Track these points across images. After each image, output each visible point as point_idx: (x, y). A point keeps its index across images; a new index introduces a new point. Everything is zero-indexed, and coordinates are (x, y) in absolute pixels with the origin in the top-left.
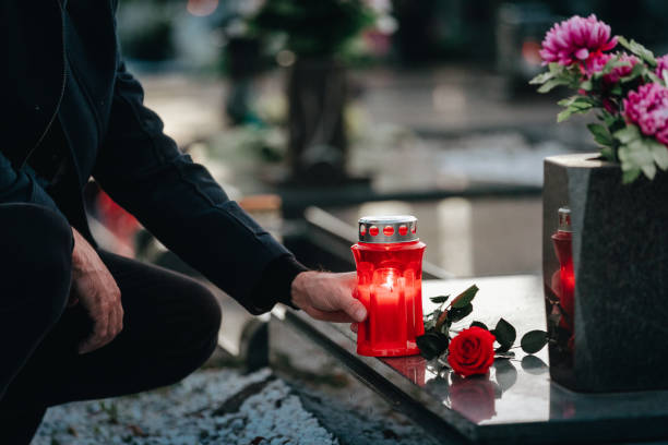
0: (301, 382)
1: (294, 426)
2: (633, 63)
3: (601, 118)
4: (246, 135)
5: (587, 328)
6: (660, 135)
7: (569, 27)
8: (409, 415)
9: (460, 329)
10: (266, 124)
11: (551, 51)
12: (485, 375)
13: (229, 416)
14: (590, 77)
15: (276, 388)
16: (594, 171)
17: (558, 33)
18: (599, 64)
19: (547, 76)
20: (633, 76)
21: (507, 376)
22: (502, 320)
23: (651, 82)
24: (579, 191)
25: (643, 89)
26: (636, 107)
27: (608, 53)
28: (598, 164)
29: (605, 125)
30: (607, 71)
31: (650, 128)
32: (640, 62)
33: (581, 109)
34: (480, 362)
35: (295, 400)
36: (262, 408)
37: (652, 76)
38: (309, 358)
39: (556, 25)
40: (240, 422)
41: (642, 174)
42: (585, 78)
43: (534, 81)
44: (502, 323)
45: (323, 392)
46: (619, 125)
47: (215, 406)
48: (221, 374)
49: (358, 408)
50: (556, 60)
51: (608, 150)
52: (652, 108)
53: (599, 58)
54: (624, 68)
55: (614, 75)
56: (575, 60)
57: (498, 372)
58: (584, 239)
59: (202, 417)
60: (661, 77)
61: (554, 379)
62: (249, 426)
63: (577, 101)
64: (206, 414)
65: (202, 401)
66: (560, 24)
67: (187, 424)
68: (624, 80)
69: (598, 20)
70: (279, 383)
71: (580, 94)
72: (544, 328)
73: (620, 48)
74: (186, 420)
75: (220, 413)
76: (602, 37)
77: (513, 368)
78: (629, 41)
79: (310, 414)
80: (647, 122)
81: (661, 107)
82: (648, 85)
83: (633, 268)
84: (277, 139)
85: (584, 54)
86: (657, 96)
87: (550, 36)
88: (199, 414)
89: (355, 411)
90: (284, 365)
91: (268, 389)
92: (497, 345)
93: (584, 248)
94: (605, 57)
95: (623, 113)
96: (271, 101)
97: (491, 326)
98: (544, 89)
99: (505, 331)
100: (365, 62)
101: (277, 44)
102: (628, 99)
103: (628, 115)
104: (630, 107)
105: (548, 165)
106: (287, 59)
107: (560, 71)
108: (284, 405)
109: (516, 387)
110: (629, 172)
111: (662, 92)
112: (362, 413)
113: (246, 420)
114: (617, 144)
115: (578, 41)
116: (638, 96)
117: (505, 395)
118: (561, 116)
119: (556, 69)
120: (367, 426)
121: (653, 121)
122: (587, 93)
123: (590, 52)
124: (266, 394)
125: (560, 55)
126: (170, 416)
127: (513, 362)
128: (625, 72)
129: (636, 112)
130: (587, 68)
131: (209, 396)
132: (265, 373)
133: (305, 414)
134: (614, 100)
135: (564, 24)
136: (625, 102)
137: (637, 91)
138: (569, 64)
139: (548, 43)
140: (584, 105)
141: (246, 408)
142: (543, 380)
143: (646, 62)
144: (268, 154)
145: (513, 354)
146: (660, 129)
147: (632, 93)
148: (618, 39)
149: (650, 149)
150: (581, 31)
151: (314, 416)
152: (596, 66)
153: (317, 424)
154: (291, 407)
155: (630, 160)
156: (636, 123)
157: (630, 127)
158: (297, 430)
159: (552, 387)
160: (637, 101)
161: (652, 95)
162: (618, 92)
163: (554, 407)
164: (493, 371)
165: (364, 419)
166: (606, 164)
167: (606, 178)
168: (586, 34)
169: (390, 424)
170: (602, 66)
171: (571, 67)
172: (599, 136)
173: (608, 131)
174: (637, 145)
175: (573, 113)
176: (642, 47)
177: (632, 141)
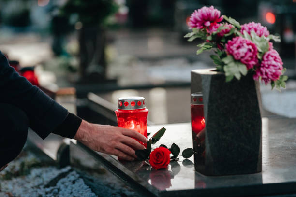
0: (85, 172)
1: (81, 192)
2: (230, 28)
3: (216, 53)
4: (61, 60)
5: (210, 147)
6: (243, 60)
7: (202, 12)
8: (131, 187)
9: (155, 148)
10: (69, 55)
11: (193, 23)
12: (166, 168)
13: (51, 188)
14: (211, 34)
15: (73, 175)
16: (213, 76)
17: (196, 15)
18: (215, 28)
19: (192, 34)
20: (230, 33)
21: (176, 169)
22: (174, 144)
23: (238, 36)
24: (207, 85)
25: (235, 39)
26: (231, 47)
27: (219, 23)
28: (215, 73)
29: (218, 56)
30: (218, 32)
31: (238, 57)
32: (233, 26)
33: (207, 48)
34: (163, 163)
35: (81, 180)
36: (67, 184)
37: (239, 33)
38: (89, 162)
39: (196, 11)
40: (56, 190)
41: (234, 78)
42: (209, 34)
43: (186, 36)
45: (95, 176)
46: (224, 56)
47: (46, 183)
48: (48, 169)
49: (110, 183)
50: (196, 26)
51: (219, 67)
52: (238, 48)
53: (215, 25)
54: (226, 30)
55: (222, 33)
56: (204, 26)
57: (172, 167)
58: (209, 107)
59: (39, 188)
60: (243, 34)
61: (197, 170)
62: (60, 192)
63: (206, 45)
64: (41, 187)
65: (40, 181)
66: (197, 10)
67: (33, 192)
68: (227, 35)
69: (215, 8)
70: (74, 173)
71: (206, 42)
72: (192, 147)
73: (224, 21)
74: (32, 190)
75: (47, 186)
76: (216, 16)
77: (179, 165)
78: (228, 18)
79: (88, 187)
80: (236, 54)
81: (242, 47)
82: (237, 37)
83: (231, 120)
84: (75, 62)
85: (208, 24)
86: (241, 43)
87: (193, 16)
88: (38, 187)
89: (108, 185)
90: (77, 164)
91: (69, 175)
92: (171, 155)
93: (209, 111)
94: (218, 25)
95: (226, 50)
96: (72, 45)
97: (169, 147)
98: (191, 40)
99: (175, 149)
100: (115, 27)
101: (74, 19)
102: (228, 44)
103: (228, 51)
104: (229, 47)
105: (193, 74)
106: (79, 26)
107: (198, 31)
108: (77, 183)
109: (179, 174)
110: (228, 77)
111: (243, 40)
112: (112, 185)
113: (59, 190)
114: (223, 64)
115: (206, 18)
116: (233, 42)
117: (175, 177)
118: (199, 52)
119: (196, 30)
120: (114, 192)
121: (239, 53)
122: (210, 41)
123: (211, 22)
124: (68, 177)
125: (198, 24)
126: (25, 188)
127: (178, 162)
128: (227, 32)
129: (231, 50)
130: (209, 30)
131: (43, 179)
132: (69, 168)
133: (86, 187)
134: (222, 44)
135: (199, 10)
136: (227, 45)
137: (232, 40)
138: (202, 28)
139: (192, 19)
140: (209, 47)
141: (59, 184)
142: (191, 170)
143: (236, 27)
144: (71, 69)
145: (179, 159)
146: (243, 57)
147: (229, 41)
148: (224, 17)
149: (238, 66)
150: (207, 14)
151: (89, 188)
152: (214, 29)
153: (91, 191)
154: (80, 183)
155: (229, 71)
156: (232, 54)
157: (229, 57)
158: (82, 194)
159: (196, 174)
160: (232, 45)
161: (238, 42)
162: (223, 41)
163: (197, 182)
164: (170, 166)
165: (113, 188)
166: (219, 73)
167: (219, 79)
168: (209, 15)
169: (125, 191)
170: (216, 29)
171: (203, 29)
172: (216, 61)
173: (219, 58)
174: (232, 64)
175: (204, 50)
176: (235, 20)
177: (230, 62)
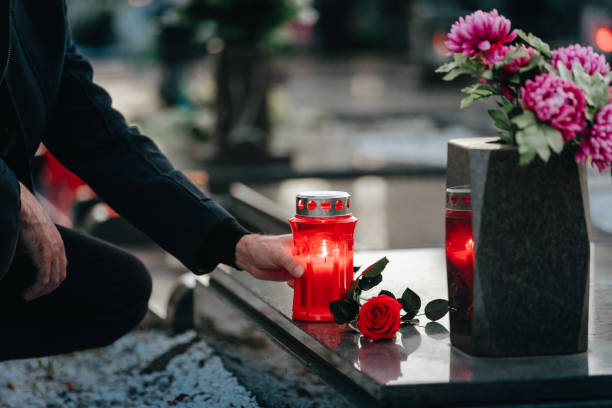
0: (223, 343)
1: (215, 385)
2: (531, 54)
3: (500, 105)
4: (177, 116)
5: (485, 299)
6: (554, 121)
7: (473, 20)
8: (321, 376)
9: (370, 297)
10: (195, 106)
11: (456, 43)
12: (391, 339)
13: (156, 375)
14: (491, 67)
15: (200, 349)
16: (493, 153)
17: (463, 26)
18: (500, 55)
19: (451, 66)
20: (531, 67)
21: (411, 341)
22: (408, 290)
23: (547, 72)
24: (479, 172)
25: (539, 79)
26: (532, 95)
27: (508, 45)
28: (497, 147)
29: (505, 111)
30: (506, 62)
31: (545, 114)
32: (537, 53)
33: (483, 96)
34: (386, 328)
35: (217, 362)
36: (186, 367)
37: (548, 66)
38: (233, 323)
39: (461, 19)
40: (166, 380)
41: (537, 156)
42: (487, 68)
43: (440, 70)
44: (408, 292)
45: (244, 353)
46: (517, 112)
47: (144, 365)
48: (149, 335)
49: (275, 368)
50: (460, 51)
51: (507, 134)
52: (547, 96)
53: (500, 49)
54: (522, 59)
55: (513, 65)
56: (478, 51)
57: (404, 337)
58: (483, 215)
59: (131, 375)
60: (556, 67)
61: (454, 344)
62: (174, 384)
63: (479, 88)
64: (135, 372)
65: (132, 360)
66: (464, 18)
67: (117, 382)
68: (522, 70)
69: (499, 14)
70: (202, 344)
71: (481, 82)
72: (445, 297)
73: (519, 40)
74: (116, 378)
75: (147, 371)
76: (502, 31)
77: (417, 333)
78: (527, 35)
79: (231, 374)
80: (542, 109)
81: (555, 95)
82: (544, 75)
83: (528, 243)
84: (206, 120)
85: (486, 46)
86: (552, 86)
87: (455, 28)
88: (128, 372)
89: (272, 372)
90: (208, 328)
91: (192, 349)
92: (403, 313)
93: (482, 224)
94: (505, 48)
95: (521, 101)
96: (201, 85)
97: (398, 295)
98: (448, 78)
99: (411, 300)
100: (287, 50)
101: (207, 33)
102: (525, 88)
103: (526, 102)
104: (527, 94)
105: (451, 147)
106: (216, 46)
107: (464, 61)
108: (207, 366)
109: (418, 352)
110: (526, 154)
111: (557, 81)
112: (278, 373)
113: (171, 378)
114: (515, 129)
115: (481, 34)
116: (535, 84)
117: (410, 357)
118: (465, 103)
119: (460, 58)
120: (283, 386)
121: (548, 108)
122: (488, 81)
123: (491, 44)
124: (190, 354)
125: (464, 46)
126: (102, 373)
127: (416, 327)
128: (524, 62)
129: (532, 100)
130: (488, 59)
131: (138, 356)
132: (190, 335)
133: (226, 373)
134: (513, 88)
135: (468, 17)
136: (523, 90)
137: (534, 80)
138: (472, 55)
139: (453, 35)
140: (485, 92)
141: (171, 367)
142: (444, 344)
143: (542, 54)
144: (197, 134)
145: (418, 321)
146: (555, 116)
147: (529, 82)
148: (518, 32)
149: (545, 133)
150: (484, 24)
151: (234, 375)
152: (497, 56)
153: (236, 383)
154: (214, 367)
155: (526, 144)
156: (532, 110)
157: (527, 113)
158: (218, 387)
159: (452, 352)
160: (534, 89)
161: (547, 84)
162: (516, 81)
163: (454, 369)
164: (399, 335)
165: (280, 379)
166: (505, 147)
167: (504, 161)
168: (488, 28)
169: (304, 384)
170: (502, 57)
171: (474, 57)
172: (499, 122)
173: (506, 116)
174: (533, 130)
175: (475, 99)
176: (539, 40)
177: (529, 126)
